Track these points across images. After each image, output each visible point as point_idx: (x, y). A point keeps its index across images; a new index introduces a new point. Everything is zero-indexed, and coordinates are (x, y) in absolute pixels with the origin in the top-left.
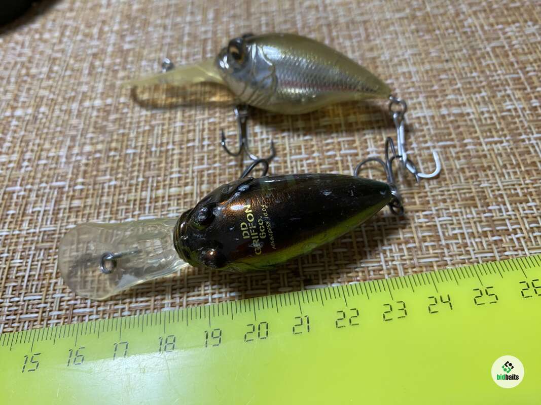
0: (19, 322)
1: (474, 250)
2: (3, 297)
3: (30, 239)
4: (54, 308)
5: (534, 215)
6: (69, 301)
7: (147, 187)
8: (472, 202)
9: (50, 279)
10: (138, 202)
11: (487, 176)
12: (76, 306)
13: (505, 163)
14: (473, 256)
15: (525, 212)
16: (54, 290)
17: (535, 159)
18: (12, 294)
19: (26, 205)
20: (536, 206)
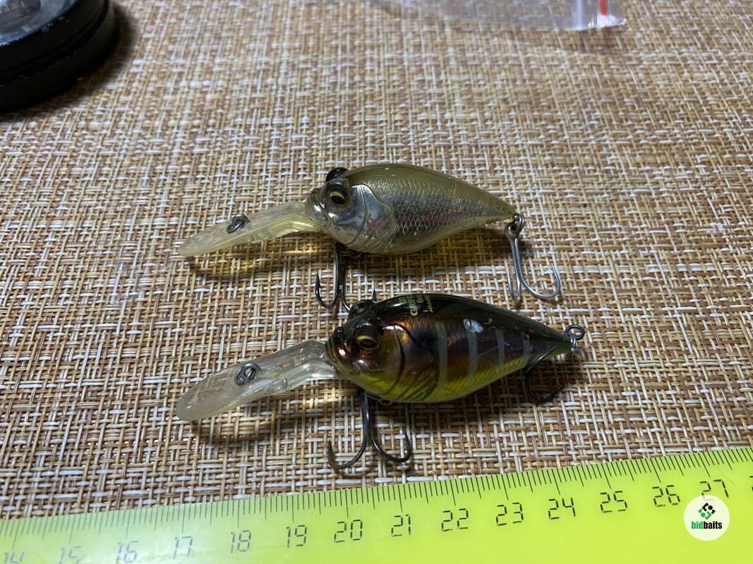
0: (53, 504)
1: (603, 444)
2: (32, 469)
3: (68, 395)
4: (98, 487)
5: (673, 406)
6: (117, 479)
7: (220, 338)
8: (605, 385)
9: (94, 449)
10: (208, 357)
11: (622, 353)
12: (126, 487)
13: (644, 339)
14: (602, 451)
15: (663, 401)
16: (99, 464)
17: (678, 337)
18: (44, 466)
19: (65, 350)
20: (675, 395)
